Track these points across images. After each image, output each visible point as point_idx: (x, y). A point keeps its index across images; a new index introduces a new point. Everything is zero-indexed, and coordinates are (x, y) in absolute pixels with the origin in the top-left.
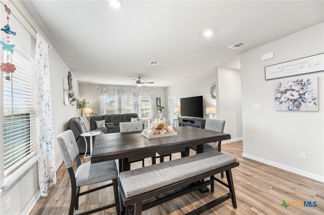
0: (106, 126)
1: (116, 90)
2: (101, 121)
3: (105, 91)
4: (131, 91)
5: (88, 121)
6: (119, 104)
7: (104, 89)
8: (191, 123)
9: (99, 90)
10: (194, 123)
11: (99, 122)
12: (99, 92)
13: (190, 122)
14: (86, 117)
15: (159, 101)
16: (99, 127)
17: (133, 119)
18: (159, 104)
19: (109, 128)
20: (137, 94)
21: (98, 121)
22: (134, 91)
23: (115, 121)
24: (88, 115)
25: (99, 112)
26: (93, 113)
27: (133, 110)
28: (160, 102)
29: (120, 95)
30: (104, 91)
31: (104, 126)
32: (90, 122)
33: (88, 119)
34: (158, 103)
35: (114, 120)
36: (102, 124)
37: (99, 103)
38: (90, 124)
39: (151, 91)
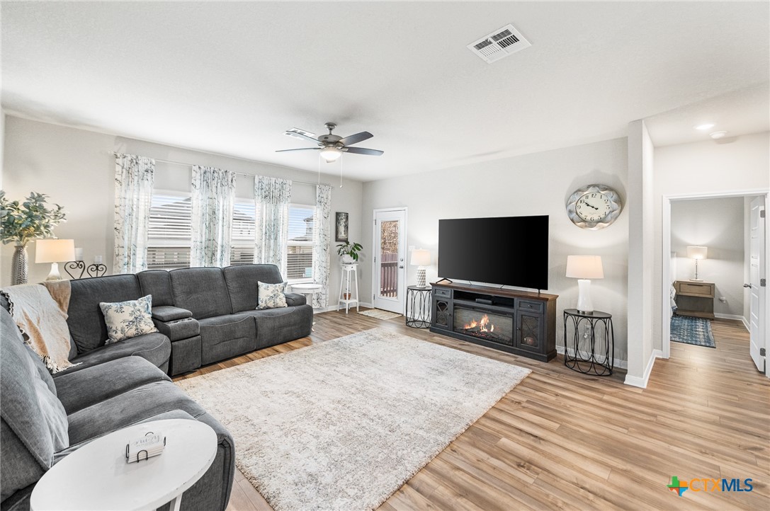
0: (156, 326)
1: (196, 168)
2: (132, 302)
3: (146, 167)
4: (257, 181)
5: (55, 305)
6: (209, 227)
7: (142, 160)
8: (493, 304)
9: (120, 161)
10: (512, 306)
11: (121, 310)
12: (118, 168)
13: (490, 302)
14: (47, 285)
15: (342, 223)
16: (119, 335)
17: (267, 289)
18: (343, 233)
19: (174, 336)
20: (277, 193)
21: (114, 305)
22: (266, 182)
23: (194, 296)
24: (55, 270)
25: (112, 256)
26: (80, 264)
27: (261, 251)
28: (346, 227)
29: (214, 189)
30: (142, 167)
31: (148, 326)
32: (68, 313)
33: (55, 298)
34: (342, 229)
35: (189, 293)
36: (137, 319)
37: (116, 217)
38: (68, 321)
39: (323, 187)
